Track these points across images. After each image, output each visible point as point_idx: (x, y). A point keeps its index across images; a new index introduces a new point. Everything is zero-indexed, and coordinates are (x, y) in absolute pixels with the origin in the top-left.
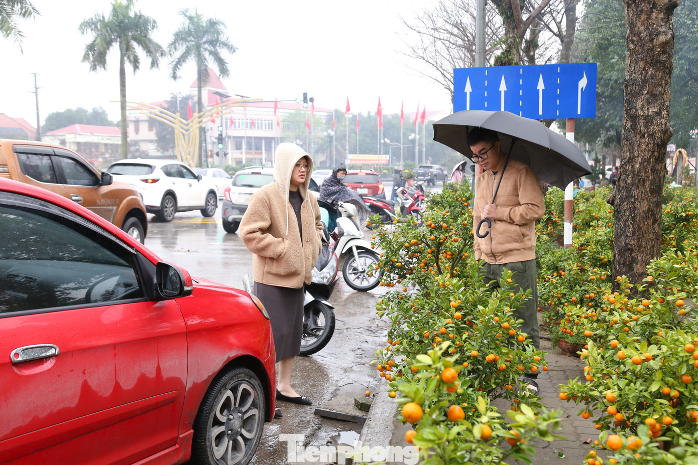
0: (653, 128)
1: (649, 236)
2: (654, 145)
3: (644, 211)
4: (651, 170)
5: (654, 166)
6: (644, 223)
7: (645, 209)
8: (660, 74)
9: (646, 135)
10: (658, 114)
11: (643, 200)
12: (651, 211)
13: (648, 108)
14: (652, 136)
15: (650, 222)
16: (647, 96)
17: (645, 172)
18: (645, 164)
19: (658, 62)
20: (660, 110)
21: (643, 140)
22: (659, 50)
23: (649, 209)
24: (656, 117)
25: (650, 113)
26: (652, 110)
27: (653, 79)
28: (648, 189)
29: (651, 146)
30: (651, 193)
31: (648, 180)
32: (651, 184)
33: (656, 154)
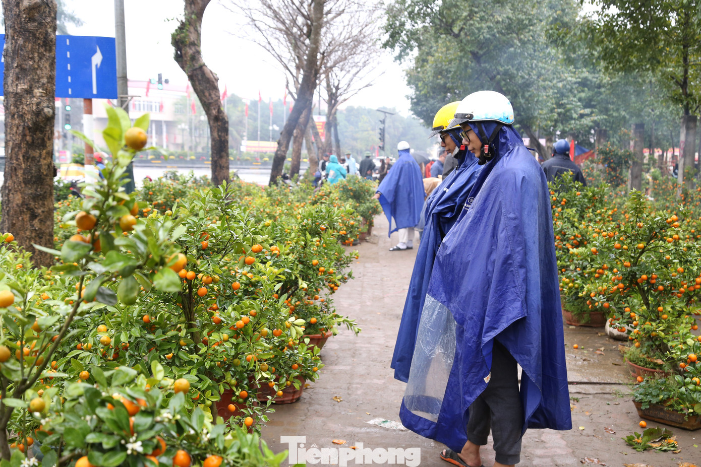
0: (23, 108)
1: (25, 233)
2: (24, 128)
3: (17, 205)
4: (24, 156)
5: (27, 152)
6: (18, 218)
7: (19, 202)
8: (30, 45)
9: (16, 116)
10: (29, 92)
11: (16, 191)
12: (27, 205)
13: (17, 85)
14: (21, 117)
15: (27, 217)
16: (17, 70)
17: (17, 159)
18: (16, 150)
19: (27, 30)
20: (31, 88)
21: (14, 122)
22: (24, 16)
23: (23, 202)
24: (25, 95)
25: (19, 91)
26: (22, 86)
27: (22, 50)
28: (21, 179)
29: (21, 128)
30: (25, 183)
31: (21, 169)
32: (24, 174)
33: (28, 138)
